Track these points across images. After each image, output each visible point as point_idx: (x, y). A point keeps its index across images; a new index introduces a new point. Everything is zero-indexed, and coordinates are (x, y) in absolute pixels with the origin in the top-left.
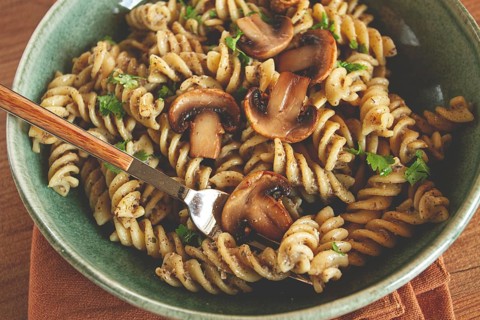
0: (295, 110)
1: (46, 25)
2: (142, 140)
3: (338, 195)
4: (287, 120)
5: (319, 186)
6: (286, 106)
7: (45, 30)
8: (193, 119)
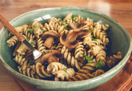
0: (72, 41)
1: (28, 14)
2: (35, 41)
3: (76, 65)
4: (69, 42)
5: (71, 61)
6: (70, 39)
7: (27, 15)
8: (47, 37)
